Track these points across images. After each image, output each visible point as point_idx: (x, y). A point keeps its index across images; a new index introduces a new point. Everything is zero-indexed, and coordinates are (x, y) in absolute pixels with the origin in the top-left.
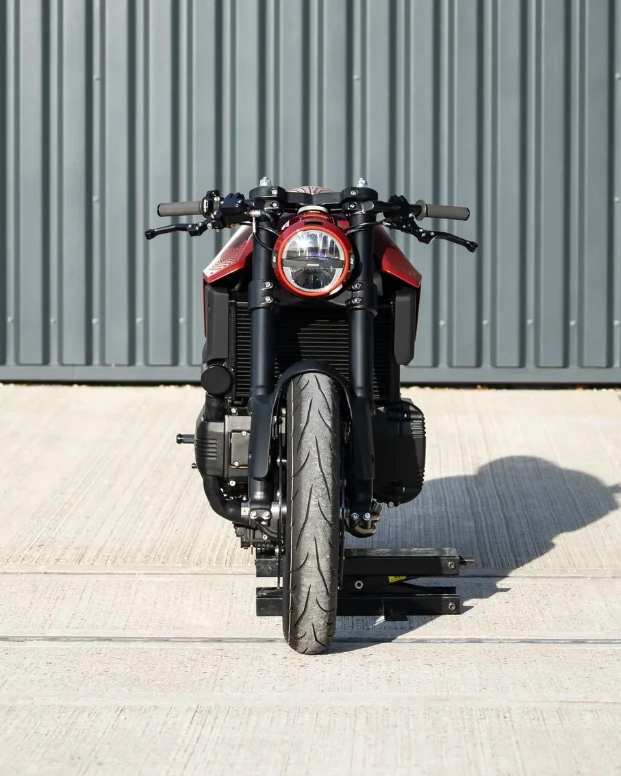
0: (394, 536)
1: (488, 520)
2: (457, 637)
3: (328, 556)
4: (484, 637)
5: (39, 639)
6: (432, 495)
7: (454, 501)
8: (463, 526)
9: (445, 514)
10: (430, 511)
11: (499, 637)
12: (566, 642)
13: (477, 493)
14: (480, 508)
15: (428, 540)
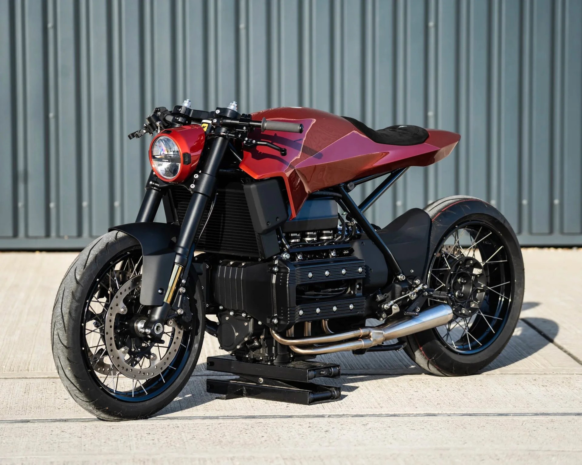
3: (69, 368)
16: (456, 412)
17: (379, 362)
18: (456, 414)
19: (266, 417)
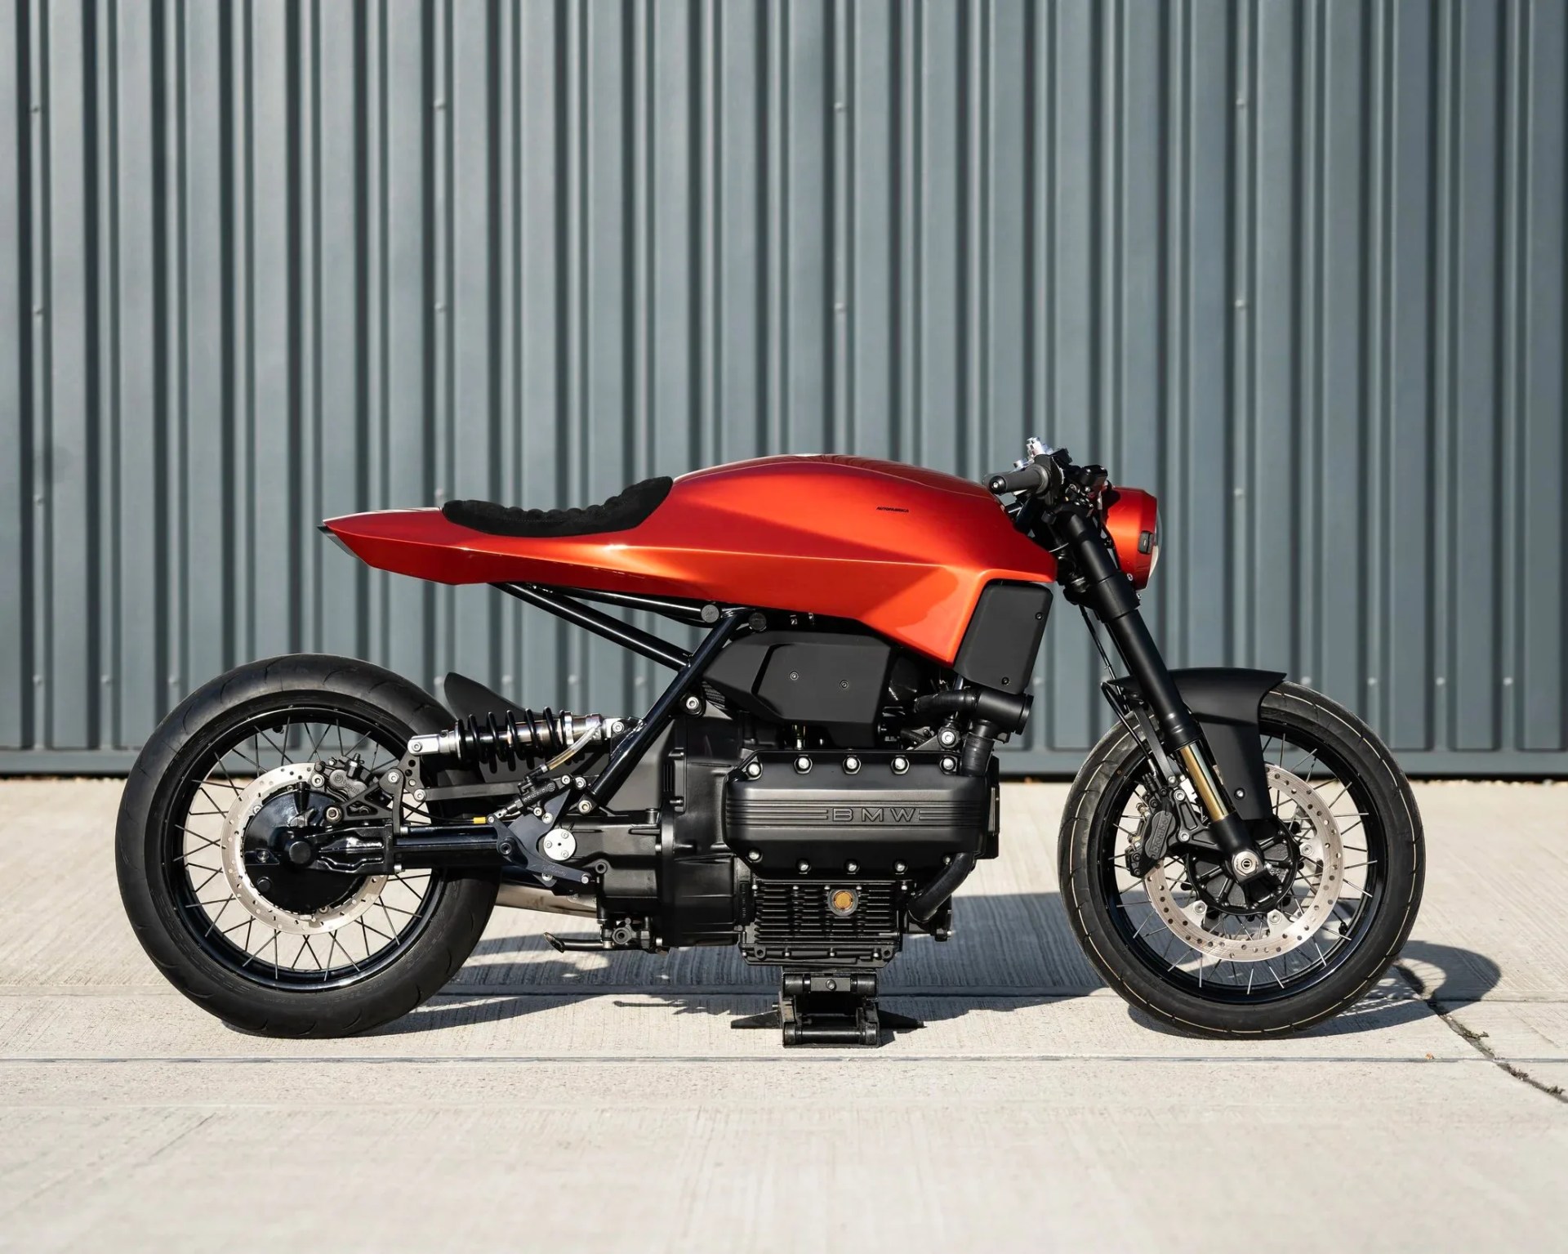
0: (924, 952)
1: (1057, 935)
2: (1026, 1055)
4: (1064, 1055)
5: (456, 1060)
6: (973, 908)
7: (1006, 915)
8: (1021, 942)
9: (993, 928)
10: (972, 925)
11: (1084, 1055)
12: (1174, 1059)
13: (1038, 908)
14: (1044, 923)
15: (972, 957)
16: (1100, 1055)
17: (1006, 974)
18: (1102, 1058)
19: (728, 1059)
